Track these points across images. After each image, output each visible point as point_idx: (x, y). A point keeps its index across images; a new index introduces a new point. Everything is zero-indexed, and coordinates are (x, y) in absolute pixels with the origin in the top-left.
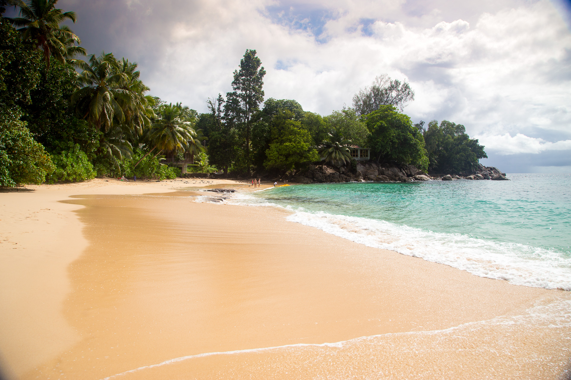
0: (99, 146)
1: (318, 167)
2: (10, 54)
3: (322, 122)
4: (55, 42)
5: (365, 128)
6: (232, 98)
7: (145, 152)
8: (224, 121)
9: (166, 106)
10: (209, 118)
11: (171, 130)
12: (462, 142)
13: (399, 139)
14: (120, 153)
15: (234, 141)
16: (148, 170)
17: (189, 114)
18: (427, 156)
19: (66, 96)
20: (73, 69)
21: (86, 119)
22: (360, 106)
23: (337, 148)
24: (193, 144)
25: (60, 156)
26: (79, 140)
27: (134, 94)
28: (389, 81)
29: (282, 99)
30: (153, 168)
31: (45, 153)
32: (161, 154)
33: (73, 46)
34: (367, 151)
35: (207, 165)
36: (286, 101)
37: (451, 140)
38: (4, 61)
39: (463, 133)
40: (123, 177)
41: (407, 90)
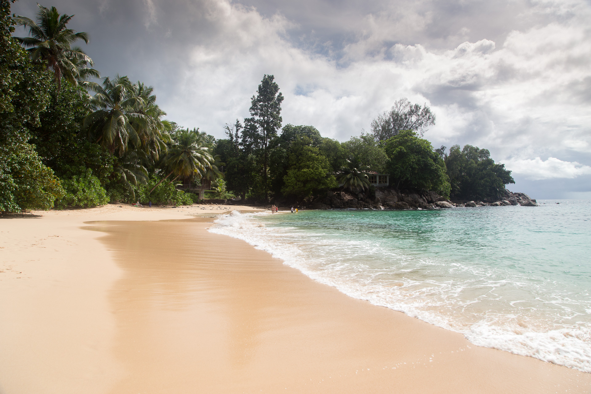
0: (113, 171)
1: (336, 193)
2: (19, 74)
3: (340, 148)
4: (66, 63)
5: (384, 153)
6: (250, 124)
7: (161, 178)
8: (242, 147)
9: (182, 131)
10: (227, 143)
11: (188, 155)
12: (487, 167)
13: (418, 165)
14: (135, 178)
15: (252, 167)
16: (164, 195)
17: (206, 139)
18: (448, 182)
19: (78, 119)
20: (85, 92)
21: (99, 143)
22: (379, 131)
23: (355, 174)
24: (211, 170)
25: (71, 181)
26: (91, 164)
27: (149, 119)
28: (409, 106)
29: (300, 125)
30: (170, 194)
31: (55, 178)
32: (177, 179)
33: (85, 68)
34: (386, 177)
35: (224, 191)
36: (304, 127)
37: (475, 165)
38: (12, 82)
39: (488, 158)
40: (138, 202)
41: (428, 114)
